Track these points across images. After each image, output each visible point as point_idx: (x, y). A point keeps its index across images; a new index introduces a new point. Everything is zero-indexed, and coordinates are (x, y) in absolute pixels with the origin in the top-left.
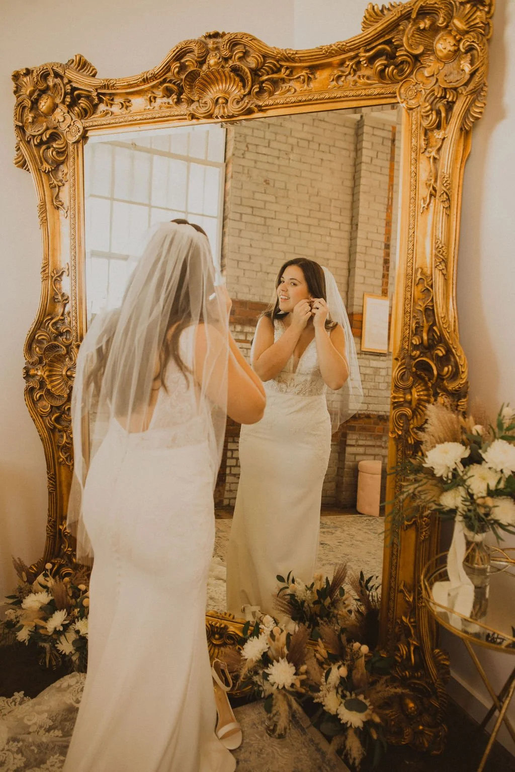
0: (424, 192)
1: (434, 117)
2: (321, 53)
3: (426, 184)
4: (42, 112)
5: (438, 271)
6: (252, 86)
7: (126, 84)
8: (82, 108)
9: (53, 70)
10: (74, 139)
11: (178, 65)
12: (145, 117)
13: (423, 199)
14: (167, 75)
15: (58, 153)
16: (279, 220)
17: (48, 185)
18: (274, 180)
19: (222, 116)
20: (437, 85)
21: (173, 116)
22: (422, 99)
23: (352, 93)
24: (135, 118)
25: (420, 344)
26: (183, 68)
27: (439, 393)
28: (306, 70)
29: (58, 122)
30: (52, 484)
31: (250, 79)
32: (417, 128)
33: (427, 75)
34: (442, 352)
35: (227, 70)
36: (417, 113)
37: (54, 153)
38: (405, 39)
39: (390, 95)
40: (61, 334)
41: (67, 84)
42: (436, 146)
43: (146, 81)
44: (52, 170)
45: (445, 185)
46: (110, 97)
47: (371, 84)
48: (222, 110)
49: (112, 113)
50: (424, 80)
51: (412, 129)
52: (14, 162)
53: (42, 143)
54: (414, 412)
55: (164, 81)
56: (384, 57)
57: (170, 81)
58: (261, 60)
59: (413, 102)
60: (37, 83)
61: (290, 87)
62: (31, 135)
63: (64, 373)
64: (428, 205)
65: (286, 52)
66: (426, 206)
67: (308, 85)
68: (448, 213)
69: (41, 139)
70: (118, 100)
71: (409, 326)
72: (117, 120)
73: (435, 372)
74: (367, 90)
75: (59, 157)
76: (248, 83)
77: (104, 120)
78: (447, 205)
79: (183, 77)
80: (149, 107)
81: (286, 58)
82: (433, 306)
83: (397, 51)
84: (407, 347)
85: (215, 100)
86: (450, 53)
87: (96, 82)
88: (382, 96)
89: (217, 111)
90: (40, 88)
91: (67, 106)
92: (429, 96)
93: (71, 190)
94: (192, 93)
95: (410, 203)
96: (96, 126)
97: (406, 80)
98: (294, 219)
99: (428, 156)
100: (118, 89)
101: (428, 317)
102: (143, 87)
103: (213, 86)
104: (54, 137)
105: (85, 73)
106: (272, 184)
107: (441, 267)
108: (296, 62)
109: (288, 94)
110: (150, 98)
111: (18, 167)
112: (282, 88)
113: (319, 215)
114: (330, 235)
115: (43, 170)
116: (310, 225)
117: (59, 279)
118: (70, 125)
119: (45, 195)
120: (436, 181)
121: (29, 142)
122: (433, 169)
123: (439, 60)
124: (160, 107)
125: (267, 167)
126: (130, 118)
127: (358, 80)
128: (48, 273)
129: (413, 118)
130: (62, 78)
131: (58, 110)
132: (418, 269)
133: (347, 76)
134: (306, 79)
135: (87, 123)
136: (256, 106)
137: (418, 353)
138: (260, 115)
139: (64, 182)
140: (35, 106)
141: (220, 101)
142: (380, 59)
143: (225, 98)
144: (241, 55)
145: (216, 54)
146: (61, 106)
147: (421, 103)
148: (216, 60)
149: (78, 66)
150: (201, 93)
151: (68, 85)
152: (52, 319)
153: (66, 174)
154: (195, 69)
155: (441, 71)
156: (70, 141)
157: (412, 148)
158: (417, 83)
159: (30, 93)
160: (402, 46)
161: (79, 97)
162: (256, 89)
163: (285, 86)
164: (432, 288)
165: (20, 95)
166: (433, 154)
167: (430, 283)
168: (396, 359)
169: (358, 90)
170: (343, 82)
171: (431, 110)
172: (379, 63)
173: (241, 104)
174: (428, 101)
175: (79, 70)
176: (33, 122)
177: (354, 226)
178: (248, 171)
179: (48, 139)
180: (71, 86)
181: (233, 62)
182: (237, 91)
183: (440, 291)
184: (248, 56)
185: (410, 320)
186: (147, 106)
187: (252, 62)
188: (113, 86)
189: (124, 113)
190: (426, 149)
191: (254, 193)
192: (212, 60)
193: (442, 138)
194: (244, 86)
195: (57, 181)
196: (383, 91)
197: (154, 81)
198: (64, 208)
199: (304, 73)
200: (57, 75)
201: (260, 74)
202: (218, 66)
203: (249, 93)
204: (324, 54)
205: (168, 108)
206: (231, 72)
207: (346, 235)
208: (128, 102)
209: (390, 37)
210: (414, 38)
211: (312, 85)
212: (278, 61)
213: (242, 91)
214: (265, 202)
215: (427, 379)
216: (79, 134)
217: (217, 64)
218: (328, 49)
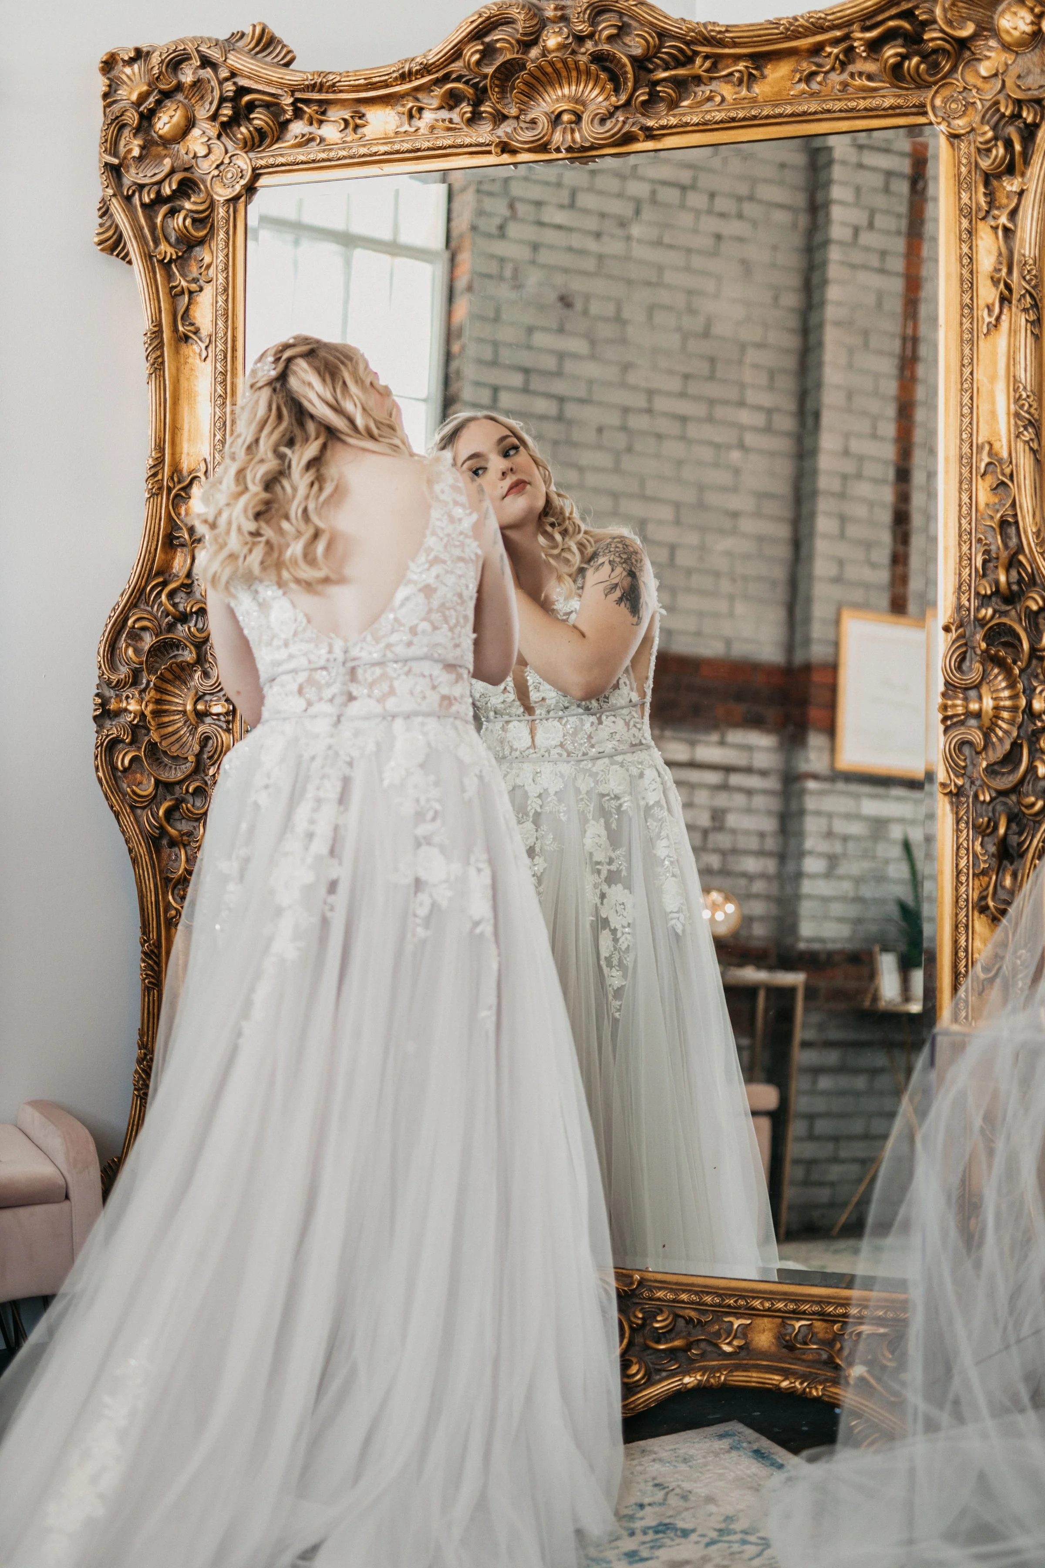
0: (988, 294)
1: (1001, 151)
2: (776, 31)
3: (992, 278)
4: (160, 137)
5: (1022, 444)
6: (635, 90)
7: (362, 82)
8: (256, 129)
9: (198, 51)
10: (229, 193)
11: (480, 47)
12: (397, 147)
13: (988, 307)
14: (453, 65)
15: (194, 221)
16: (600, 404)
17: (167, 290)
18: (587, 297)
19: (570, 147)
20: (1004, 92)
21: (461, 146)
22: (978, 118)
23: (838, 105)
24: (374, 149)
25: (993, 594)
26: (489, 52)
27: (1035, 688)
28: (745, 61)
29: (195, 157)
30: (152, 970)
31: (630, 76)
32: (969, 172)
33: (984, 73)
34: (1037, 603)
35: (583, 59)
36: (970, 143)
37: (188, 222)
38: (938, 11)
39: (914, 110)
40: (184, 618)
41: (227, 79)
42: (1007, 206)
43: (404, 77)
44: (178, 257)
45: (1028, 278)
46: (320, 106)
47: (875, 89)
48: (569, 137)
49: (322, 140)
50: (979, 83)
51: (960, 174)
52: (96, 239)
53: (160, 200)
54: (986, 736)
55: (446, 78)
56: (900, 41)
57: (458, 79)
58: (653, 41)
59: (960, 122)
60: (158, 78)
61: (711, 91)
62: (135, 183)
63: (189, 707)
64: (998, 319)
65: (706, 28)
66: (993, 320)
67: (749, 89)
68: (1036, 331)
69: (158, 193)
70: (336, 114)
71: (970, 559)
72: (332, 154)
73: (1026, 646)
74: (868, 101)
75: (197, 229)
76: (625, 83)
77: (301, 155)
78: (1032, 317)
79: (490, 70)
80: (406, 127)
81: (705, 38)
82: (1015, 515)
83: (924, 32)
84: (967, 604)
85: (553, 117)
86: (1024, 35)
87: (291, 77)
88: (898, 111)
89: (557, 137)
90: (162, 87)
91: (223, 124)
92: (990, 112)
93: (219, 298)
94: (506, 101)
95: (962, 315)
96: (283, 165)
97: (944, 81)
98: (640, 401)
99: (993, 223)
100: (341, 91)
101: (1005, 537)
102: (397, 89)
103: (549, 89)
104: (187, 187)
105: (269, 59)
106: (579, 306)
107: (1027, 436)
108: (725, 46)
109: (708, 106)
110: (411, 110)
111: (102, 250)
112: (695, 93)
113: (713, 390)
114: (741, 446)
115: (160, 257)
116: (683, 419)
117: (183, 494)
118: (222, 163)
119: (160, 312)
120: (1010, 271)
121: (128, 199)
122: (1004, 250)
123: (1006, 47)
124: (432, 128)
125: (566, 260)
126: (363, 151)
127: (850, 80)
128: (162, 480)
129: (962, 152)
130: (214, 66)
131: (196, 132)
132: (983, 444)
133: (826, 73)
134: (745, 78)
135: (261, 158)
136: (641, 129)
137: (990, 611)
138: (650, 145)
139: (201, 282)
140: (145, 124)
141: (566, 117)
142: (893, 43)
143: (575, 113)
144: (614, 31)
145: (561, 28)
146: (206, 125)
147: (974, 125)
148: (560, 39)
149: (257, 44)
150: (523, 103)
151: (230, 83)
152: (164, 584)
153: (208, 267)
154: (515, 56)
155: (1010, 68)
156: (221, 196)
157: (961, 210)
158: (965, 88)
159: (138, 99)
160: (934, 22)
161: (251, 106)
162: (642, 95)
163: (702, 91)
164: (1012, 480)
165: (115, 102)
166: (1003, 220)
167: (1008, 471)
168: (947, 629)
169: (849, 100)
170: (820, 83)
171: (996, 138)
172: (890, 52)
173: (609, 124)
174: (988, 123)
175: (257, 53)
176: (140, 159)
177: (810, 421)
178: (516, 270)
179: (174, 191)
180: (235, 84)
181: (596, 44)
182: (601, 99)
183: (1027, 482)
184: (628, 34)
185: (970, 549)
186: (401, 125)
187: (636, 45)
188: (333, 85)
189: (349, 139)
190: (988, 212)
191: (530, 330)
192: (552, 40)
193: (1018, 191)
194: (617, 91)
195: (188, 282)
196: (900, 101)
197: (423, 77)
198: (200, 339)
199: (741, 66)
200: (206, 62)
201: (651, 66)
202: (563, 51)
203: (628, 103)
204: (782, 33)
205: (449, 129)
206: (592, 63)
207: (784, 445)
208: (360, 118)
209: (910, 5)
210: (955, 9)
211: (757, 89)
212: (687, 44)
213: (613, 99)
214: (561, 356)
215: (1009, 661)
216: (243, 182)
217: (562, 47)
218: (791, 24)
